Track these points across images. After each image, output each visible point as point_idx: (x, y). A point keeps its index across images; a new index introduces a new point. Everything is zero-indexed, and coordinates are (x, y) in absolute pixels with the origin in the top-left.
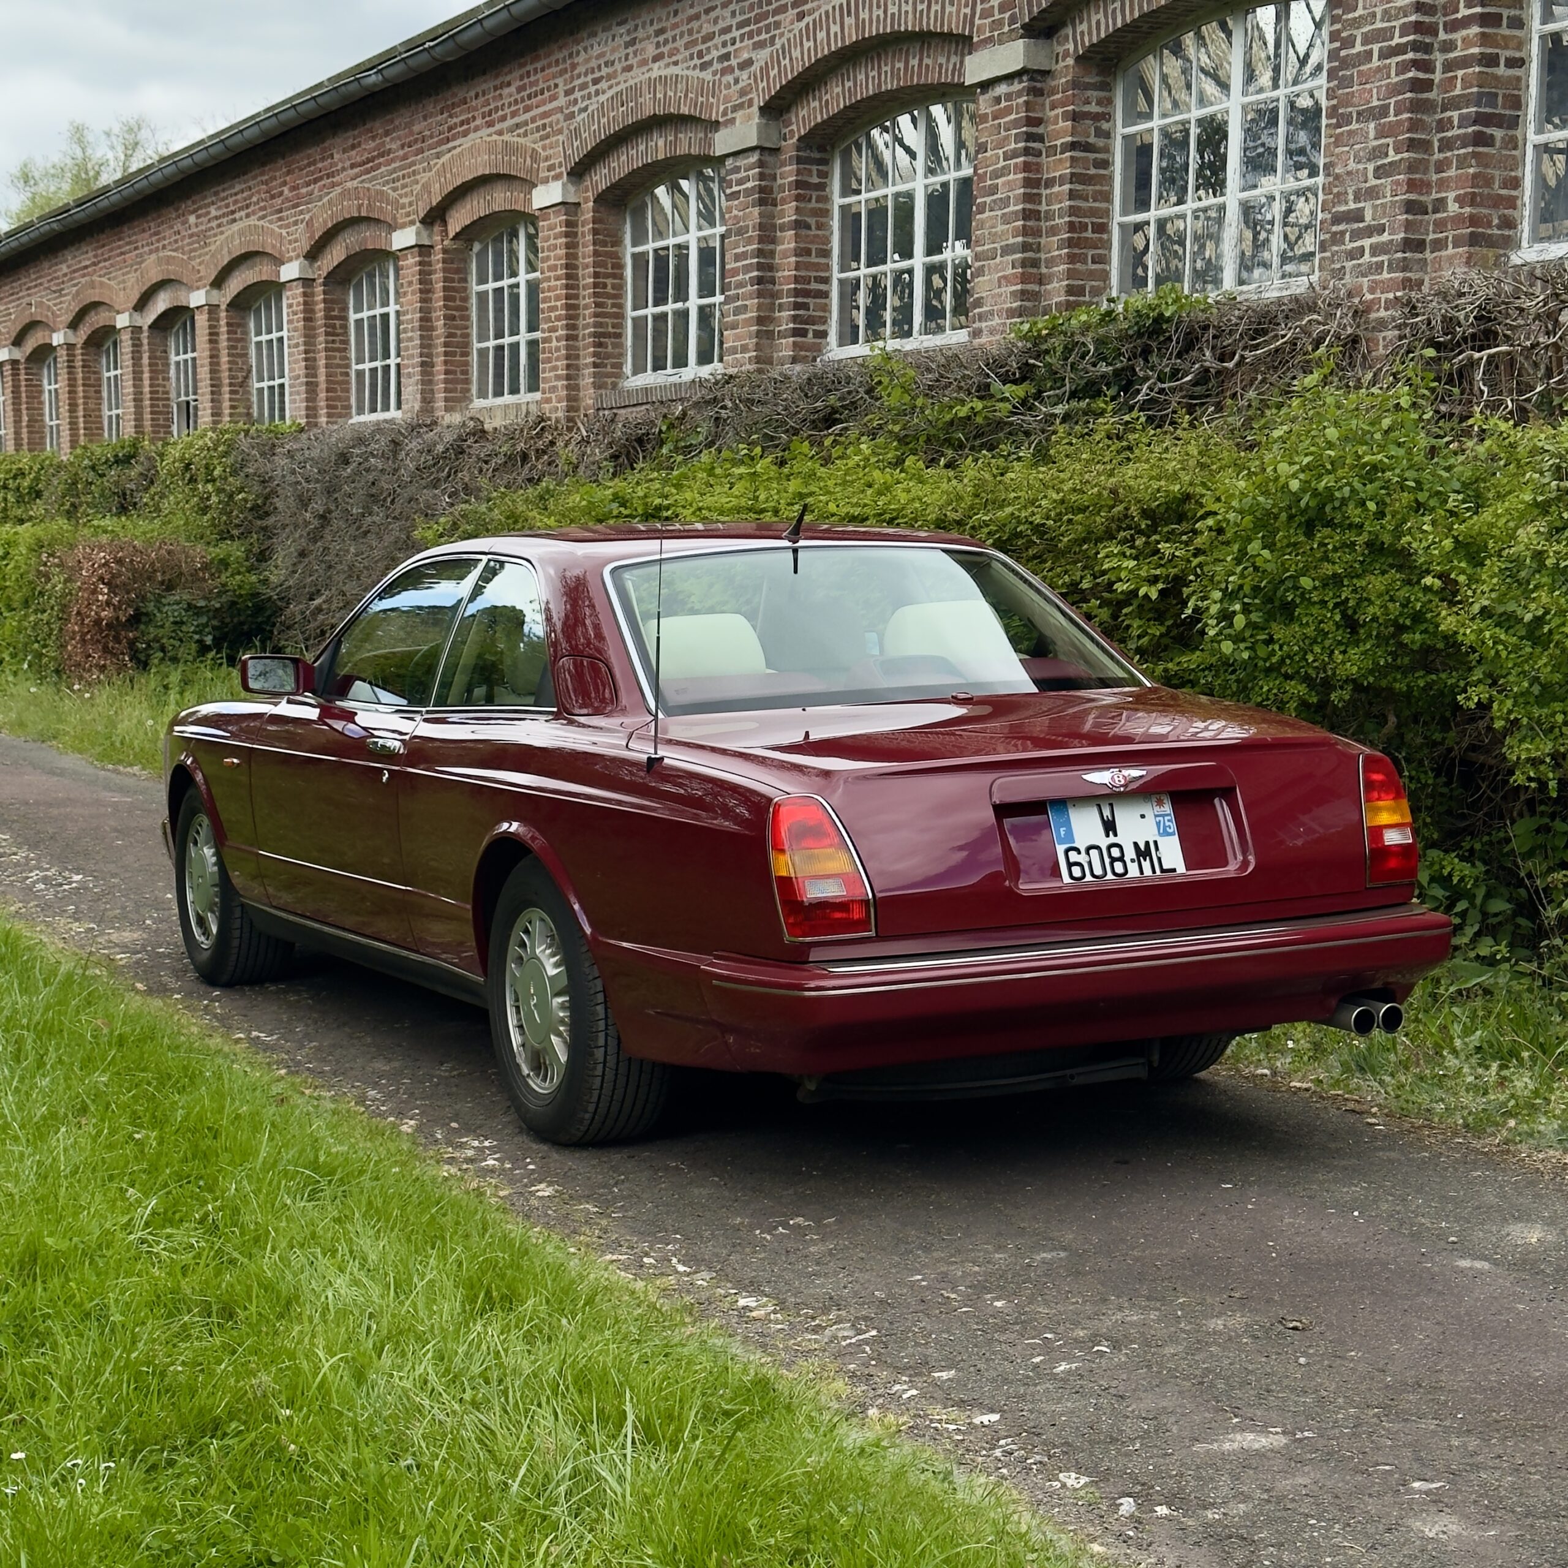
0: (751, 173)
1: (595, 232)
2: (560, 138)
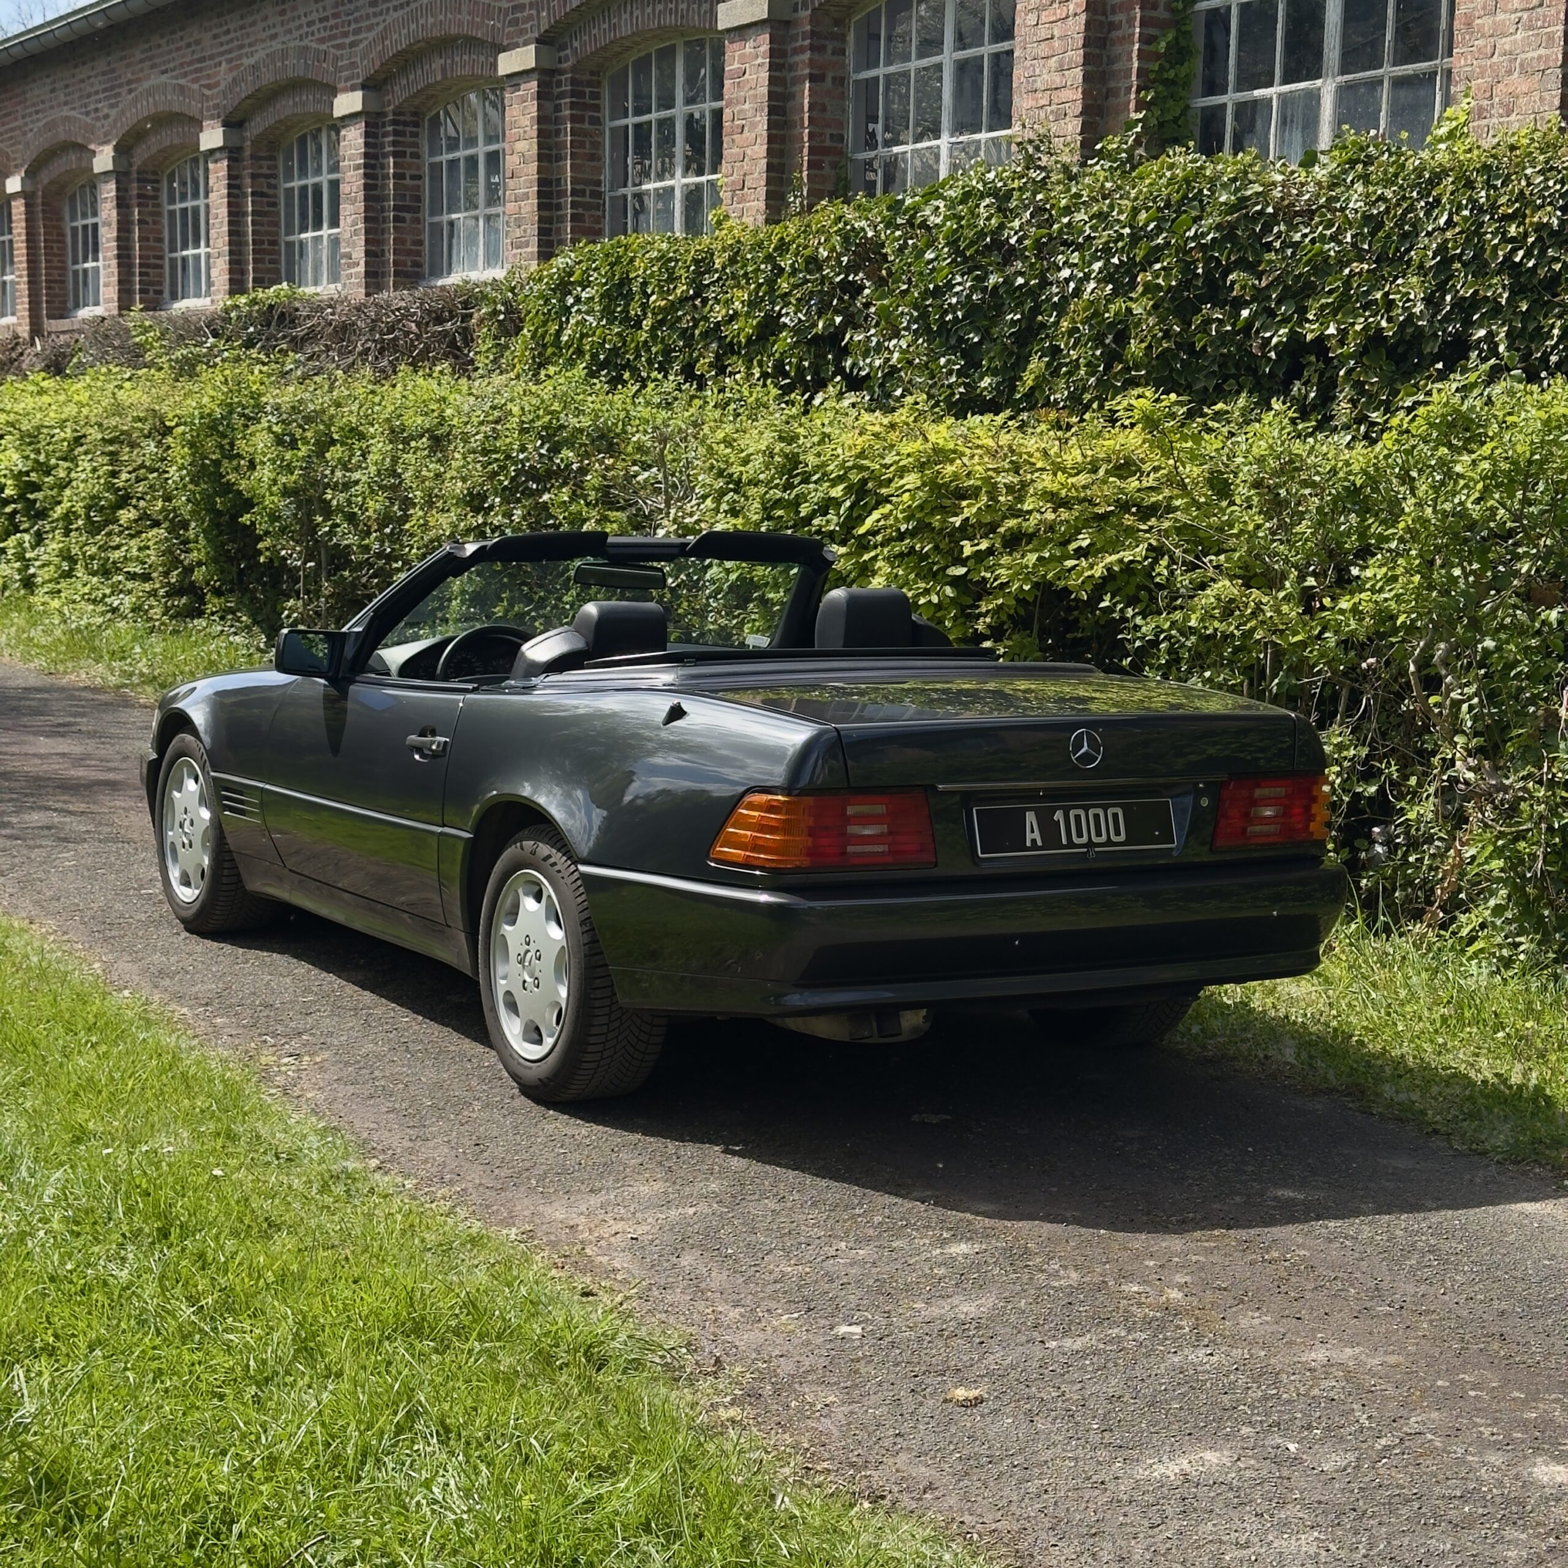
1: (44, 211)
2: (20, 147)
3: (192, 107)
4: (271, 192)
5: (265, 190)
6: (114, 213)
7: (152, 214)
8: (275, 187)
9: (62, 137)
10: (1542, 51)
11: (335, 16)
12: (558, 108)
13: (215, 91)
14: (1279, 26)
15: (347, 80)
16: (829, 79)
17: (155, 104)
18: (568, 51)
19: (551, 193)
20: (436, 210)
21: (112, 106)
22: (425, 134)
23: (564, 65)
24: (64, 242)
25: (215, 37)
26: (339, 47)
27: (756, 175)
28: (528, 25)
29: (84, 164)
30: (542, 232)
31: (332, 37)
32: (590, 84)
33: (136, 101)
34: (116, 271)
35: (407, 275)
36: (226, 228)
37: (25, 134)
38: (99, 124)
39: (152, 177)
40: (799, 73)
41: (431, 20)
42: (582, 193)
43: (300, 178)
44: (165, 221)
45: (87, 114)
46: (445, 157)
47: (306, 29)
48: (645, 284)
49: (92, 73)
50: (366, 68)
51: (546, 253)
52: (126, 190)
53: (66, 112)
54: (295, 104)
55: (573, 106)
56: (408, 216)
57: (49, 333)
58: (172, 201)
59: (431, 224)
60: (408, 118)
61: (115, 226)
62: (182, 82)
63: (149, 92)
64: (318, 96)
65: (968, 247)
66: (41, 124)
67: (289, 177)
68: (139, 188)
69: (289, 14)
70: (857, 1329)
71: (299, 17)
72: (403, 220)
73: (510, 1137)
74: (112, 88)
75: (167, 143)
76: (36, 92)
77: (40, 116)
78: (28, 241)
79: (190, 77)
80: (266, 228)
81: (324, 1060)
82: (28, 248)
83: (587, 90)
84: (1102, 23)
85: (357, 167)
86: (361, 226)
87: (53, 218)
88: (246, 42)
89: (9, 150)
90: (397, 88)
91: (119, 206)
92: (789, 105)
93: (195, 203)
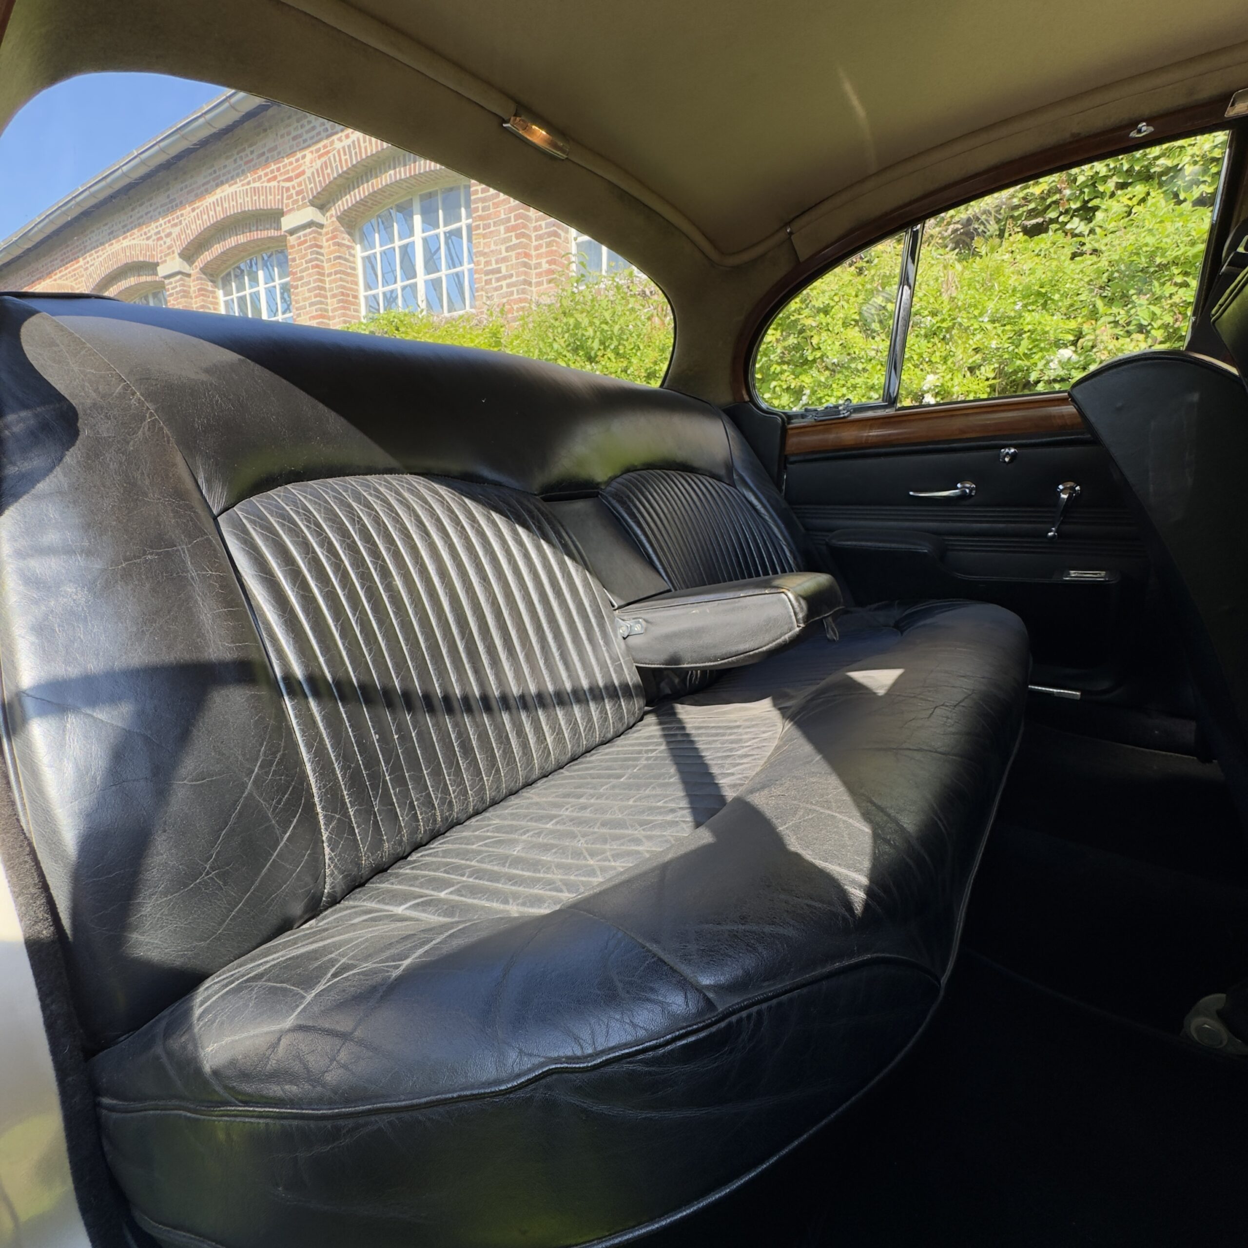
0: (178, 284)
2: (83, 279)
3: (270, 201)
4: (351, 259)
5: (347, 256)
9: (124, 262)
13: (299, 179)
17: (224, 210)
21: (175, 225)
25: (296, 137)
33: (200, 215)
37: (86, 269)
38: (162, 242)
45: (148, 239)
49: (151, 209)
53: (125, 243)
62: (257, 184)
63: (216, 204)
66: (102, 257)
68: (200, 285)
74: (174, 213)
76: (95, 239)
79: (264, 179)
89: (73, 284)
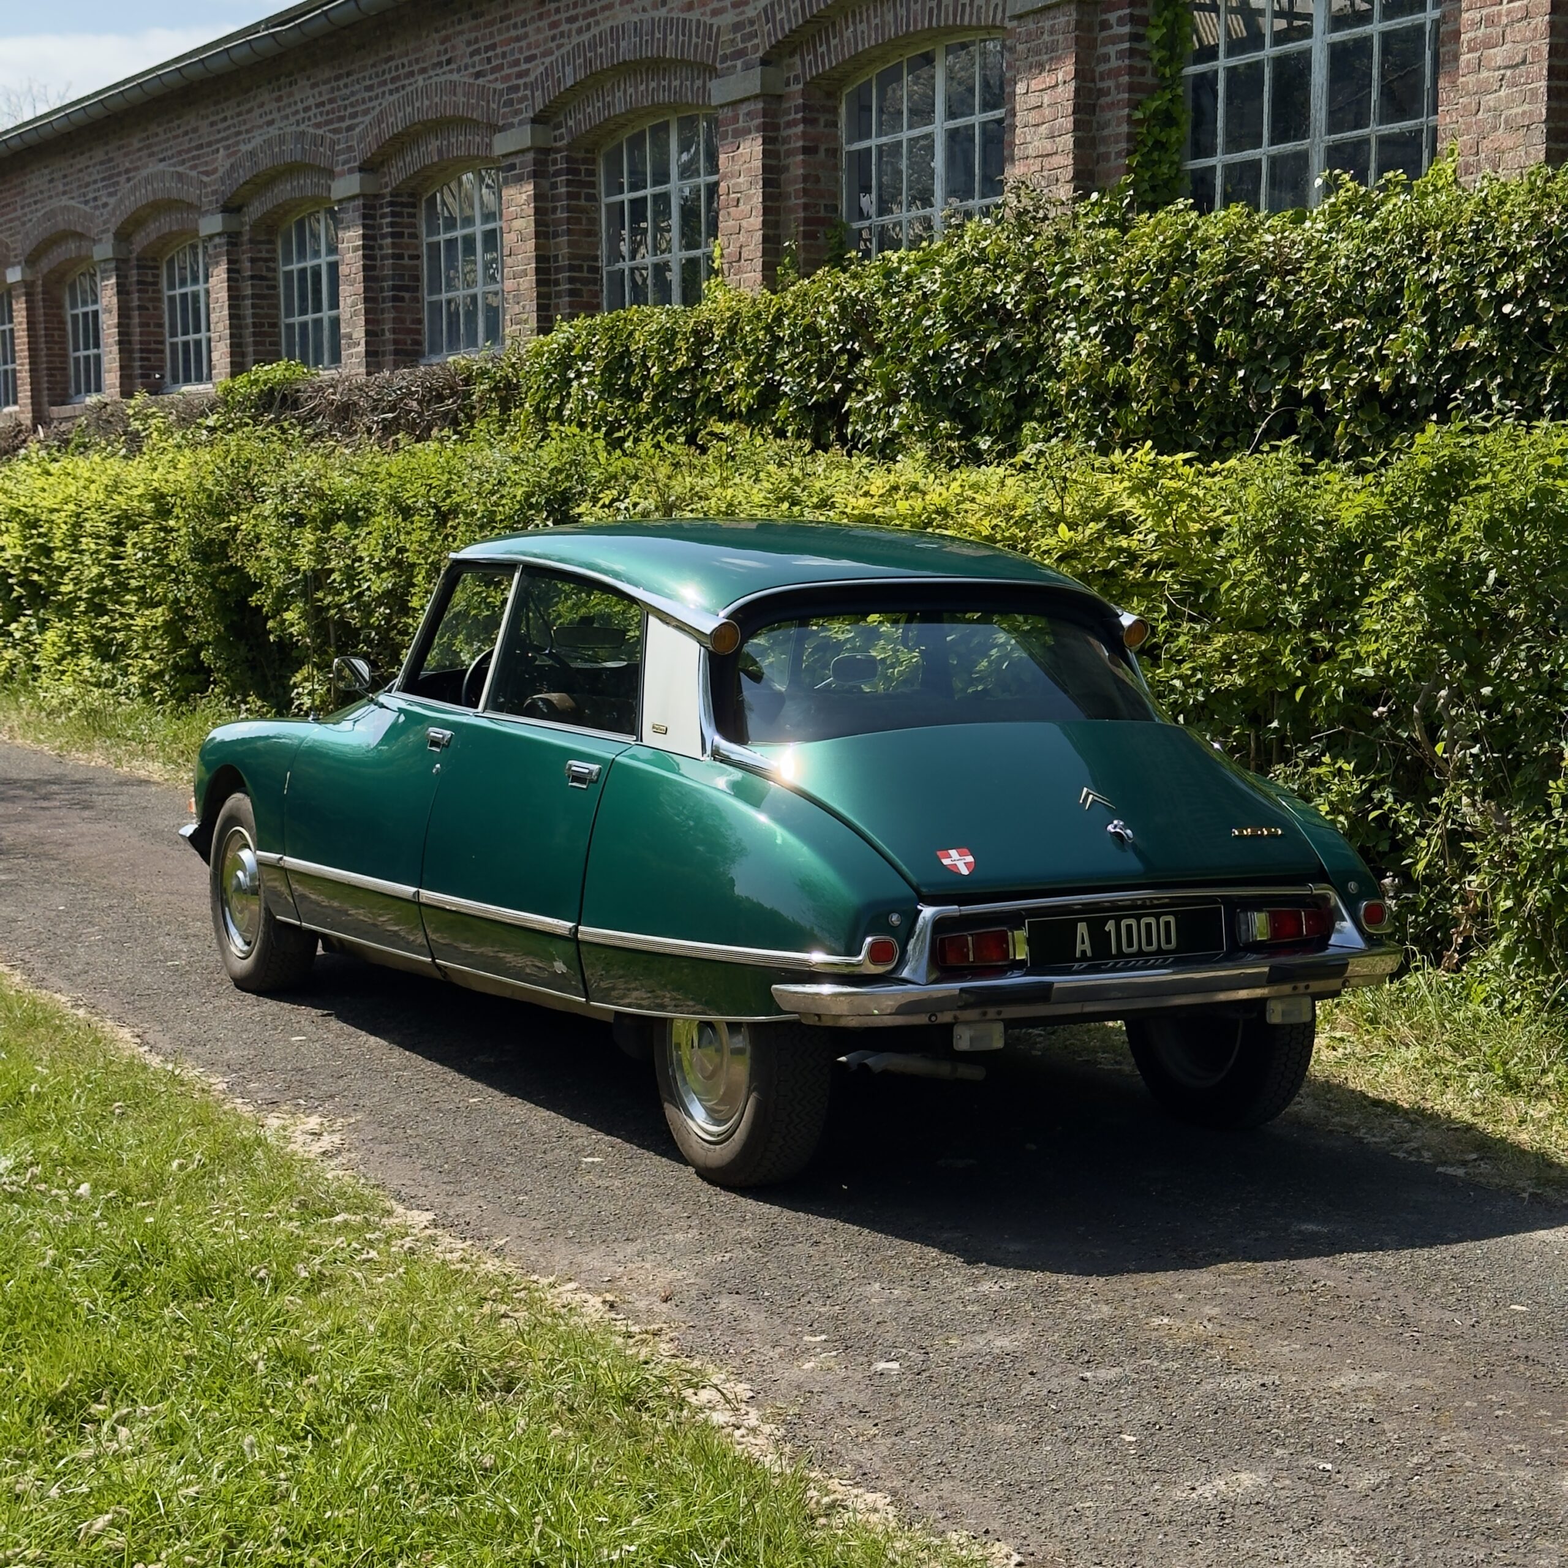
1: (44, 300)
2: (19, 237)
3: (191, 194)
4: (270, 275)
5: (264, 273)
6: (115, 300)
7: (152, 300)
8: (274, 270)
9: (62, 226)
10: (1526, 107)
11: (331, 101)
12: (554, 186)
13: (213, 177)
14: (1266, 89)
15: (344, 163)
16: (822, 154)
17: (153, 190)
18: (563, 130)
19: (549, 269)
20: (435, 289)
21: (110, 195)
22: (423, 214)
23: (559, 144)
24: (64, 330)
25: (212, 124)
26: (335, 131)
27: (752, 247)
28: (523, 106)
29: (83, 252)
30: (540, 307)
31: (328, 122)
32: (585, 161)
33: (133, 190)
34: (117, 357)
35: (407, 353)
36: (226, 312)
37: (24, 224)
38: (97, 213)
39: (151, 264)
40: (792, 145)
41: (426, 103)
42: (580, 268)
43: (299, 261)
44: (166, 306)
45: (86, 202)
46: (443, 237)
47: (302, 115)
48: (645, 357)
49: (90, 163)
50: (364, 149)
51: (545, 327)
52: (126, 277)
53: (65, 201)
54: (293, 189)
55: (569, 183)
56: (407, 295)
57: (52, 420)
58: (172, 286)
59: (430, 303)
60: (404, 200)
61: (115, 313)
62: (180, 169)
63: (147, 180)
64: (315, 180)
65: (965, 314)
66: (39, 214)
67: (288, 260)
68: (139, 275)
69: (285, 101)
70: (895, 1365)
71: (296, 103)
72: (402, 299)
73: (544, 1190)
74: (111, 177)
75: (166, 229)
76: (35, 182)
77: (39, 206)
78: (29, 329)
79: (188, 164)
80: (266, 311)
81: (358, 1121)
82: (29, 336)
83: (583, 167)
84: (1090, 89)
85: (356, 249)
86: (361, 306)
87: (54, 305)
88: (243, 128)
89: (8, 241)
90: (393, 170)
91: (119, 293)
92: (783, 177)
93: (195, 288)
